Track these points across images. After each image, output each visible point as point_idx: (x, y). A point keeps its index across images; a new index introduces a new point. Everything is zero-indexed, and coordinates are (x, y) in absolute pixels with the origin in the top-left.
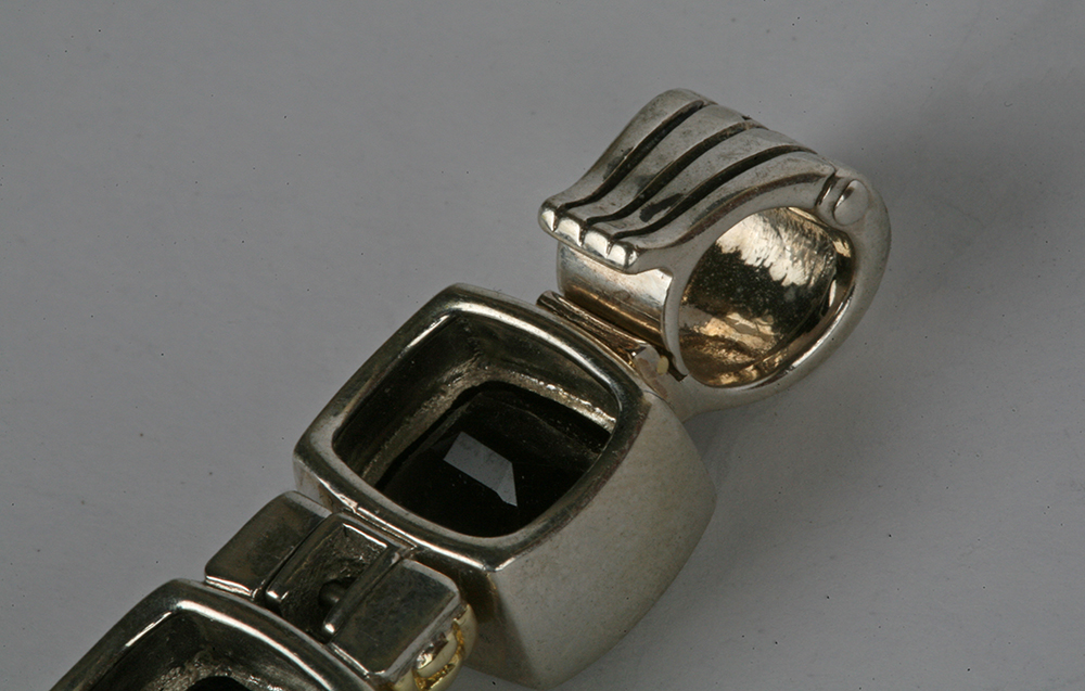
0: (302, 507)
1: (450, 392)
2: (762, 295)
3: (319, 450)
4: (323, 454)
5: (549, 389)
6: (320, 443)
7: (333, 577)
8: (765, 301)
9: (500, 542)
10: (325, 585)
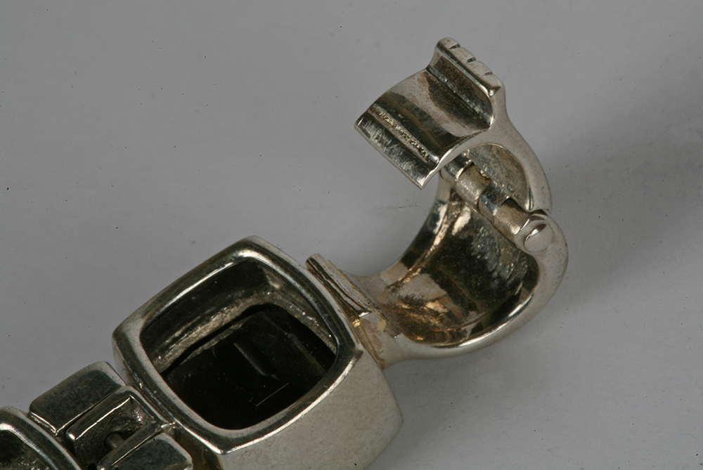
0: (107, 376)
1: (242, 304)
2: (476, 280)
3: (129, 337)
4: (131, 341)
5: (308, 319)
6: (132, 332)
7: (118, 429)
8: (476, 285)
9: (230, 434)
10: (110, 434)
